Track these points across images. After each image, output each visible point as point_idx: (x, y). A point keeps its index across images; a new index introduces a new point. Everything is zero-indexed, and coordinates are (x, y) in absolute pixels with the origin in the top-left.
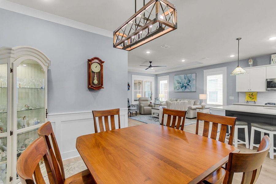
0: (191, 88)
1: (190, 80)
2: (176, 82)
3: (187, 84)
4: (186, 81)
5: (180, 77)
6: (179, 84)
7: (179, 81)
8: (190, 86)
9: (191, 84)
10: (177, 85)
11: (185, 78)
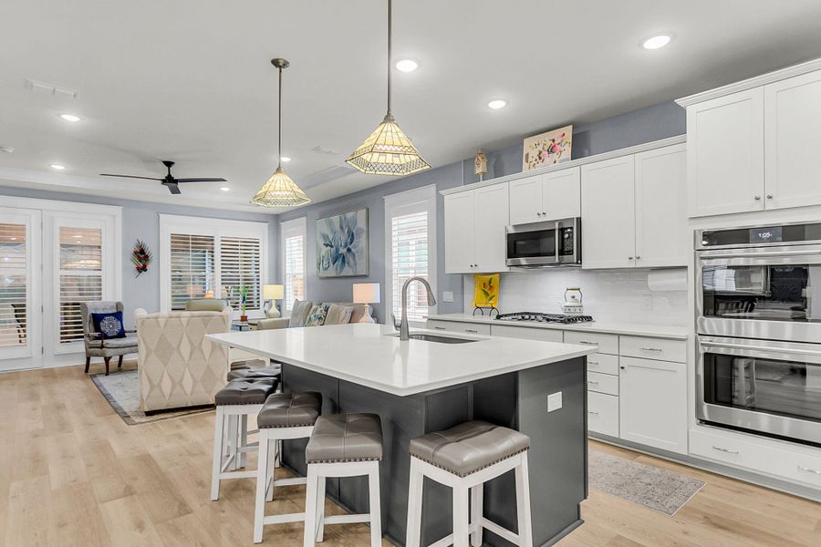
0: (355, 264)
1: (353, 234)
2: (321, 242)
3: (345, 250)
4: (343, 238)
5: (330, 224)
6: (329, 248)
7: (327, 236)
8: (354, 255)
9: (355, 247)
10: (325, 250)
11: (342, 228)
